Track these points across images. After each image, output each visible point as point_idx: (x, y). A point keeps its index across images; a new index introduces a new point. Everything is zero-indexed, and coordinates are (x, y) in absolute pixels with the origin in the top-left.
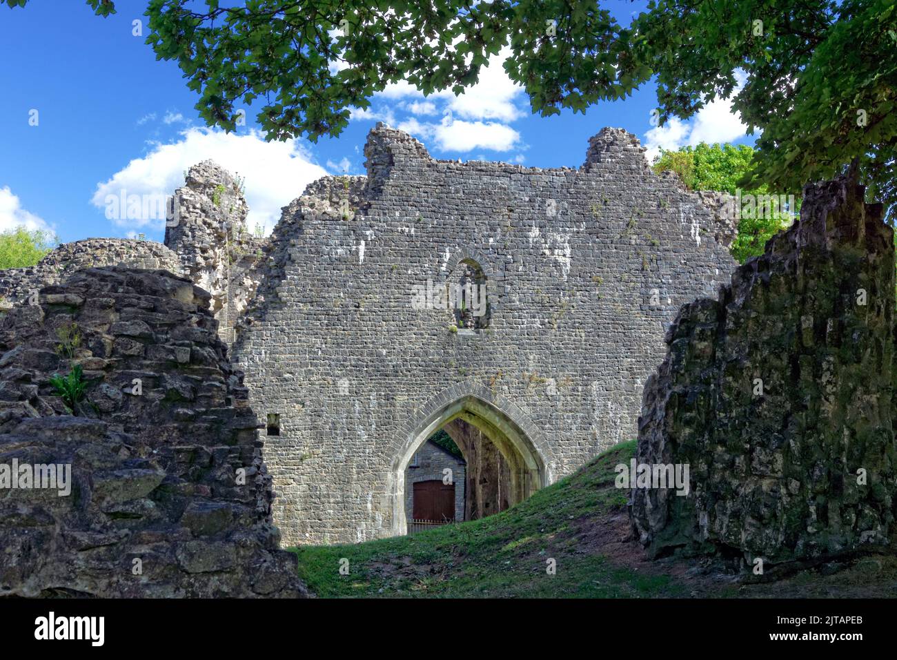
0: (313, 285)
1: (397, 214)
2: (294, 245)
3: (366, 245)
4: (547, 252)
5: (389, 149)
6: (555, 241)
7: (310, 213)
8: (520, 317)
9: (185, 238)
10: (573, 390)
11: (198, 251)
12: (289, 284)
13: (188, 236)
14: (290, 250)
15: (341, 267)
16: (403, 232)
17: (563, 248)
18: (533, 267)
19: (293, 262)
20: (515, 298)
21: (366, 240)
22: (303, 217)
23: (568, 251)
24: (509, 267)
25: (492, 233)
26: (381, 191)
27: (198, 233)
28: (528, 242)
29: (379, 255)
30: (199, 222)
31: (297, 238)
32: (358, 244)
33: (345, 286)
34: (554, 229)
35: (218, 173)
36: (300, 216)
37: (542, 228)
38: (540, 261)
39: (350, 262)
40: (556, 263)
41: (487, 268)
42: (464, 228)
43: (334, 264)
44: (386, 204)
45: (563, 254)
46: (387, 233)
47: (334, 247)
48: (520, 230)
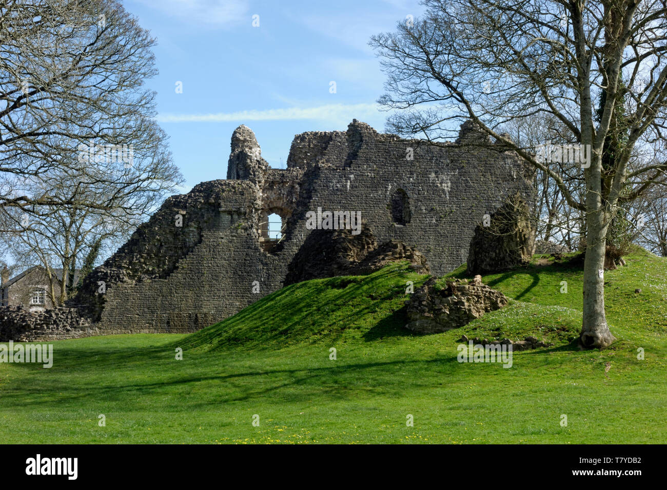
0: (325, 203)
1: (365, 166)
2: (316, 183)
3: (351, 182)
4: (439, 185)
5: (360, 134)
6: (443, 180)
7: (323, 167)
8: (425, 218)
9: (250, 176)
10: (451, 253)
11: (257, 182)
12: (314, 202)
13: (251, 175)
14: (314, 185)
15: (338, 193)
16: (368, 175)
17: (447, 183)
18: (432, 192)
19: (316, 191)
20: (423, 208)
21: (350, 180)
22: (319, 168)
23: (449, 184)
24: (420, 192)
25: (412, 176)
26: (357, 155)
27: (257, 173)
28: (429, 180)
29: (356, 187)
30: (257, 167)
31: (317, 179)
32: (347, 182)
33: (340, 203)
34: (443, 173)
35: (250, 134)
36: (318, 168)
37: (436, 173)
38: (435, 190)
39: (343, 191)
40: (443, 190)
41: (409, 193)
42: (398, 173)
43: (335, 192)
44: (360, 162)
45: (447, 186)
46: (360, 177)
47: (335, 184)
48: (425, 174)
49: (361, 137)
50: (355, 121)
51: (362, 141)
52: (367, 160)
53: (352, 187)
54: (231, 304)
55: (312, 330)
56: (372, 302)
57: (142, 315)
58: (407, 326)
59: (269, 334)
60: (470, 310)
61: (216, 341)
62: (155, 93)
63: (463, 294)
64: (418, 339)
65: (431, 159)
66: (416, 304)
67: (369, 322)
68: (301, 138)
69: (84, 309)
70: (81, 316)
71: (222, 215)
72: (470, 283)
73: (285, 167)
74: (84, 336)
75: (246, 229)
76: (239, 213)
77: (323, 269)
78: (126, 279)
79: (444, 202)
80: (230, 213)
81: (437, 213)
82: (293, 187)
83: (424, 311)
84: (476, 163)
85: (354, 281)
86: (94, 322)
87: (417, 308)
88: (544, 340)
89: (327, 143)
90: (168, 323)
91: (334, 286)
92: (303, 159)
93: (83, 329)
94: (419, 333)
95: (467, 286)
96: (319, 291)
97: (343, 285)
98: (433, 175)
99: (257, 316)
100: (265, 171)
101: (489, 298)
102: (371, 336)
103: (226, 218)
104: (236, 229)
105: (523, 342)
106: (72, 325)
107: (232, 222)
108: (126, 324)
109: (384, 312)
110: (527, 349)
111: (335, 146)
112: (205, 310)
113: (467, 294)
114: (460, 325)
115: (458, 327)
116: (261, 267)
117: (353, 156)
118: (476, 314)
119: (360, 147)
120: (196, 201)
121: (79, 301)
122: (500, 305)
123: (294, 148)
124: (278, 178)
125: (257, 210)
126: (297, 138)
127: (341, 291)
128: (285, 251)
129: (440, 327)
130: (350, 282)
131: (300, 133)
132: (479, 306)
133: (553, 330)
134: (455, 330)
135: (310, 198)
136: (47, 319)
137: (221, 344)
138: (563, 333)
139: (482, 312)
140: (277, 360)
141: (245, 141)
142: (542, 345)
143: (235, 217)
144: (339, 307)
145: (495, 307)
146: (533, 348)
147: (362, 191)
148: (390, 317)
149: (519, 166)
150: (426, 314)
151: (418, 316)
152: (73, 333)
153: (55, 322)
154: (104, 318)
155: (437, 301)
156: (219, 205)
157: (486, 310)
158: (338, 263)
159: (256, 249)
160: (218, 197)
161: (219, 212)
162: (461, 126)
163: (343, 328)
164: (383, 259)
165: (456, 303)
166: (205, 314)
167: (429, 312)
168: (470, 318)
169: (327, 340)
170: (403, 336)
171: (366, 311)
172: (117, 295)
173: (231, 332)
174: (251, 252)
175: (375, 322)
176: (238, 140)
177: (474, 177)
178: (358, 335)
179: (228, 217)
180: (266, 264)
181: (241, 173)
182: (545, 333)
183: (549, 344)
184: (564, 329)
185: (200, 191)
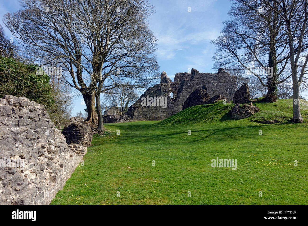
0: (186, 88)
1: (196, 80)
8: (211, 92)
11: (169, 84)
16: (197, 82)
20: (210, 89)
24: (209, 86)
25: (207, 82)
28: (211, 83)
31: (184, 83)
32: (191, 83)
33: (190, 88)
34: (215, 81)
35: (166, 73)
36: (184, 80)
37: (213, 81)
38: (213, 85)
39: (191, 85)
40: (215, 85)
41: (206, 86)
42: (204, 81)
43: (189, 86)
44: (194, 78)
45: (216, 84)
46: (195, 82)
47: (189, 84)
48: (210, 81)
49: (195, 72)
50: (193, 69)
51: (195, 73)
52: (196, 78)
53: (193, 85)
54: (164, 114)
55: (202, 119)
56: (219, 111)
57: (143, 116)
58: (232, 117)
59: (189, 120)
60: (251, 112)
61: (172, 122)
62: (157, 55)
63: (248, 108)
64: (237, 121)
65: (212, 78)
66: (235, 111)
67: (220, 116)
68: (177, 74)
69: (129, 115)
70: (129, 117)
71: (162, 92)
72: (249, 105)
73: (174, 81)
74: (129, 122)
75: (167, 95)
76: (166, 91)
77: (196, 103)
78: (139, 108)
79: (215, 88)
80: (164, 91)
81: (213, 91)
82: (176, 86)
83: (237, 113)
84: (223, 78)
85: (211, 105)
86: (132, 118)
87: (235, 112)
88: (280, 120)
89: (184, 75)
90: (149, 118)
91: (204, 107)
92: (178, 79)
93: (129, 120)
94: (236, 119)
95: (249, 106)
96: (200, 108)
97: (208, 106)
98: (212, 81)
99: (183, 115)
100: (170, 81)
101: (255, 109)
102: (222, 120)
103: (163, 93)
104: (165, 95)
105: (274, 121)
106: (126, 119)
107: (164, 93)
108: (139, 119)
109: (223, 113)
110: (275, 123)
111: (185, 76)
112: (158, 115)
113: (249, 108)
114: (248, 117)
115: (247, 117)
116: (171, 104)
117: (193, 77)
118: (252, 114)
119: (194, 75)
120: (155, 89)
121: (128, 113)
122: (258, 111)
123: (175, 76)
124: (172, 84)
125: (170, 90)
126: (176, 74)
127: (207, 108)
128: (177, 100)
129: (242, 117)
130: (209, 106)
131: (177, 73)
132: (253, 111)
133: (281, 118)
134: (247, 118)
135: (183, 87)
136: (120, 118)
137: (174, 123)
138: (285, 118)
139: (254, 113)
140: (198, 127)
141: (165, 75)
142: (279, 122)
143: (165, 92)
144: (208, 112)
145: (257, 111)
146: (277, 123)
147: (195, 85)
148: (226, 115)
149: (233, 79)
150: (238, 114)
151: (236, 114)
152: (127, 121)
153: (122, 118)
154: (134, 117)
155: (241, 110)
156: (161, 90)
157: (255, 112)
158: (201, 101)
159: (170, 100)
160: (161, 88)
161: (161, 91)
162: (218, 70)
163: (212, 118)
164: (217, 99)
165: (246, 110)
166: (158, 116)
167: (239, 113)
168: (251, 114)
169: (209, 121)
170: (232, 120)
171: (218, 113)
172: (137, 112)
173: (176, 120)
174: (169, 101)
175: (222, 116)
176: (163, 75)
177: (222, 82)
178: (218, 120)
179: (163, 92)
180: (173, 104)
181: (165, 82)
182: (279, 118)
183: (281, 122)
184: (285, 117)
185: (156, 86)
